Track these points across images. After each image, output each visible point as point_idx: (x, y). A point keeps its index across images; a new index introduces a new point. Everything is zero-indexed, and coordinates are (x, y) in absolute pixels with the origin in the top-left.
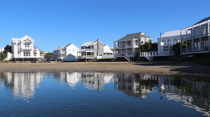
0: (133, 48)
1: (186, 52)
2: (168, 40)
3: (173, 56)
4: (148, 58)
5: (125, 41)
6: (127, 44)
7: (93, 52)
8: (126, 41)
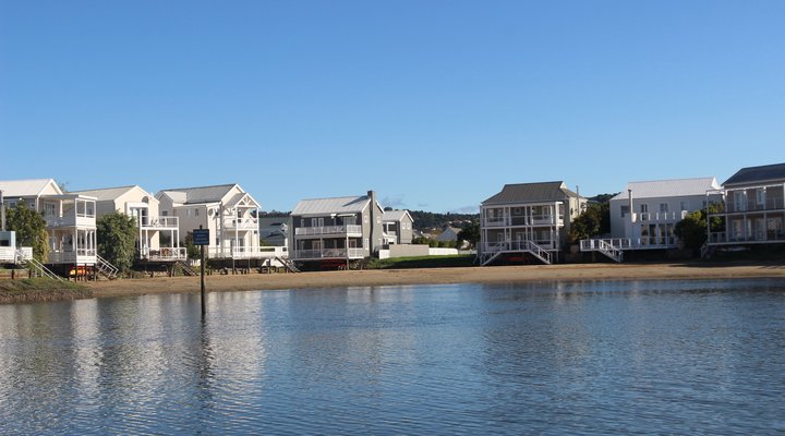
0: (554, 228)
1: (716, 241)
2: (662, 205)
3: (676, 249)
4: (609, 255)
5: (525, 205)
6: (532, 216)
7: (359, 235)
8: (529, 208)
